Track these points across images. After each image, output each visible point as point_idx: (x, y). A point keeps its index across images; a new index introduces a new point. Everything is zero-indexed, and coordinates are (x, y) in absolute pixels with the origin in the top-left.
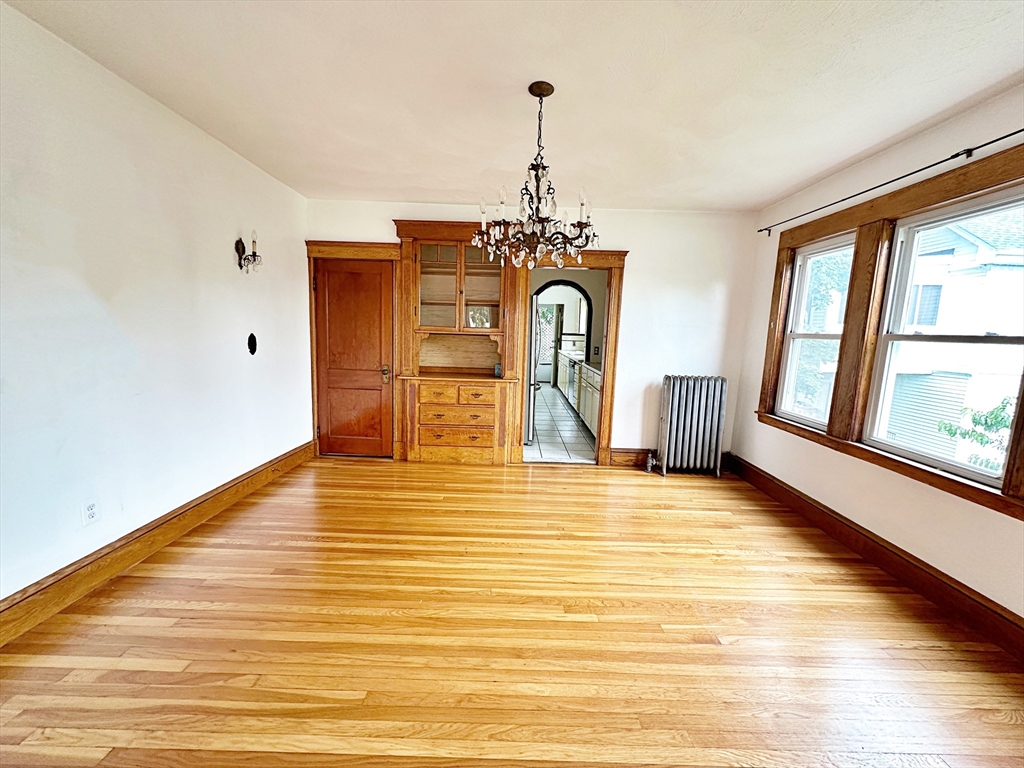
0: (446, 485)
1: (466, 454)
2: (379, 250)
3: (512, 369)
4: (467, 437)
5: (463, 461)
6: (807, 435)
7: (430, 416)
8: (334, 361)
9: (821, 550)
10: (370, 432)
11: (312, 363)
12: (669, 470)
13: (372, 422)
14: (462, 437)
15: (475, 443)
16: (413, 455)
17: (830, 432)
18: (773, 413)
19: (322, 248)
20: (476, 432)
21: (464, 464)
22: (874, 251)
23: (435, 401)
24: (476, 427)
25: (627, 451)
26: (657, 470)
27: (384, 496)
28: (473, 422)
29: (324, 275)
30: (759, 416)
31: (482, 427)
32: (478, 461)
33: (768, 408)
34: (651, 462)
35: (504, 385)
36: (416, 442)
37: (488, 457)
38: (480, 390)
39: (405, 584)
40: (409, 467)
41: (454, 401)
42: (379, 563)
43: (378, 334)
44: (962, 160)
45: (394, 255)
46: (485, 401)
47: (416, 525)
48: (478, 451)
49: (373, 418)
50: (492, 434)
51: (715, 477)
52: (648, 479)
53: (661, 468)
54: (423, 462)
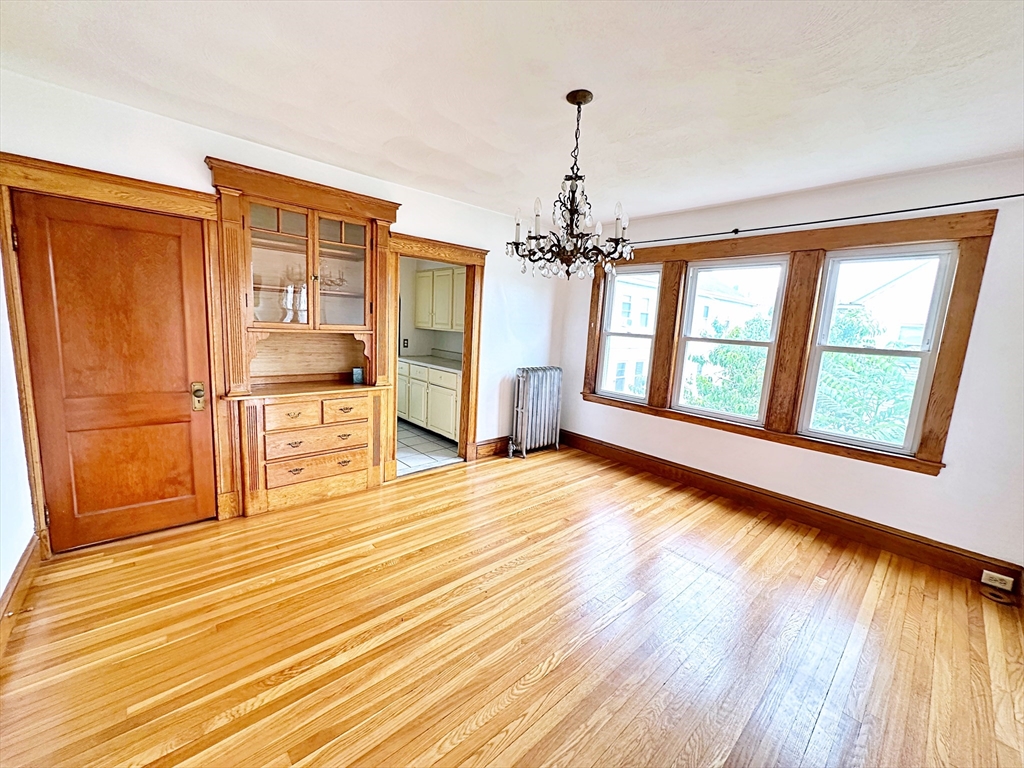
0: (353, 529)
1: (333, 485)
2: (175, 198)
3: (384, 374)
4: (335, 463)
5: (330, 494)
6: (630, 407)
7: (282, 446)
8: (79, 383)
9: (666, 485)
10: (170, 489)
11: (21, 391)
12: (528, 452)
13: (173, 474)
14: (329, 465)
15: (346, 469)
16: (256, 506)
17: (650, 403)
18: (594, 393)
19: (34, 173)
20: (345, 456)
21: (332, 499)
22: (677, 280)
23: (290, 425)
24: (346, 449)
25: (489, 443)
26: (517, 453)
27: (291, 574)
28: (342, 444)
29: (40, 224)
30: (584, 396)
31: (354, 447)
32: (349, 490)
33: (591, 390)
34: (512, 448)
35: (377, 393)
36: (261, 485)
37: (361, 481)
38: (350, 403)
39: (481, 656)
40: (251, 523)
41: (317, 421)
42: (419, 652)
43: (177, 333)
44: (733, 236)
45: (207, 211)
46: (356, 414)
47: (392, 590)
48: (349, 477)
49: (174, 467)
50: (366, 454)
51: (556, 450)
52: (510, 465)
53: (521, 452)
54: (274, 512)
